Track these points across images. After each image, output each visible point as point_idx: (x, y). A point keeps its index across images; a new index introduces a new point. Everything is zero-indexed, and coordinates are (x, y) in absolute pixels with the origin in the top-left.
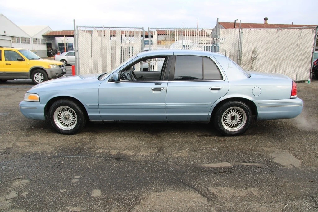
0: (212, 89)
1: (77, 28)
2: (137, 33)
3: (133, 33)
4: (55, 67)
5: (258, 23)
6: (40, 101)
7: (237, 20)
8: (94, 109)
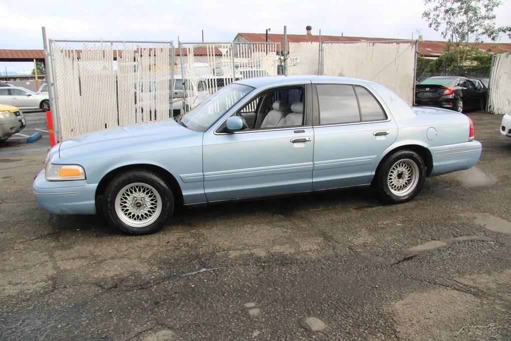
0: (376, 135)
1: (50, 43)
2: (162, 51)
3: (155, 51)
4: (7, 115)
5: (298, 34)
6: (86, 179)
7: (270, 29)
8: (194, 183)
